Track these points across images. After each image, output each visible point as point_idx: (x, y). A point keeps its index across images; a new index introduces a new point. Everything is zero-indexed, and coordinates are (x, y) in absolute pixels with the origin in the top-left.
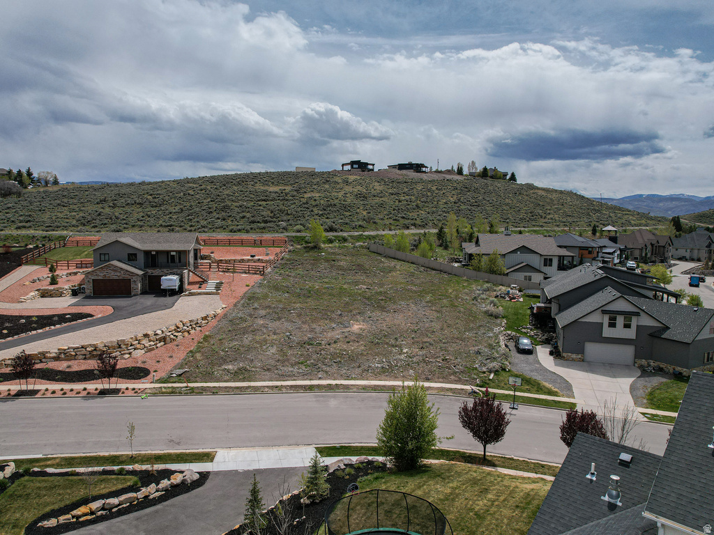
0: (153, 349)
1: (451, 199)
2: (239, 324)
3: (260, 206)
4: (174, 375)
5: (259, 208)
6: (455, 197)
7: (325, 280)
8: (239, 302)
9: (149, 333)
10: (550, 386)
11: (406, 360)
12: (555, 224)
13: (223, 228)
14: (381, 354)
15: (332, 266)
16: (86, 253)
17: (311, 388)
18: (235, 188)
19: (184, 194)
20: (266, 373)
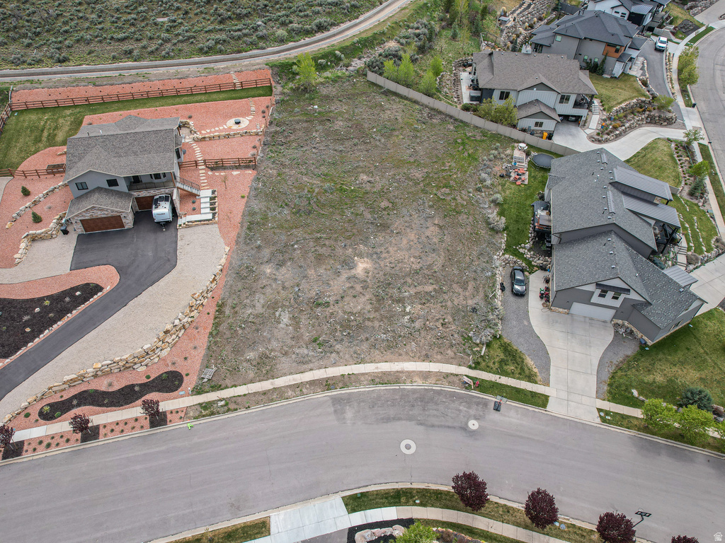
0: (176, 342)
2: (246, 277)
4: (205, 380)
7: (323, 169)
8: (239, 235)
9: (169, 327)
10: (532, 363)
11: (408, 325)
13: (190, 41)
14: (386, 317)
15: (328, 134)
17: (328, 384)
20: (283, 359)
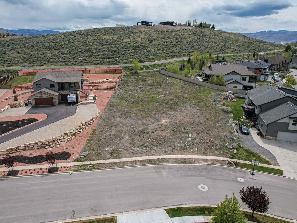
0: (70, 140)
1: (189, 40)
2: (108, 121)
3: (105, 48)
4: (83, 156)
5: (104, 49)
6: (190, 38)
7: (144, 92)
8: (106, 108)
9: (68, 132)
10: (265, 157)
11: (192, 141)
12: (235, 51)
13: (90, 62)
14: (179, 138)
15: (145, 84)
16: (29, 80)
17: (150, 162)
18: (91, 37)
19: (69, 42)
20: (126, 152)
